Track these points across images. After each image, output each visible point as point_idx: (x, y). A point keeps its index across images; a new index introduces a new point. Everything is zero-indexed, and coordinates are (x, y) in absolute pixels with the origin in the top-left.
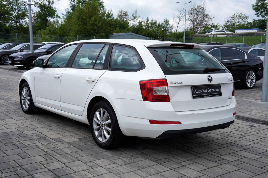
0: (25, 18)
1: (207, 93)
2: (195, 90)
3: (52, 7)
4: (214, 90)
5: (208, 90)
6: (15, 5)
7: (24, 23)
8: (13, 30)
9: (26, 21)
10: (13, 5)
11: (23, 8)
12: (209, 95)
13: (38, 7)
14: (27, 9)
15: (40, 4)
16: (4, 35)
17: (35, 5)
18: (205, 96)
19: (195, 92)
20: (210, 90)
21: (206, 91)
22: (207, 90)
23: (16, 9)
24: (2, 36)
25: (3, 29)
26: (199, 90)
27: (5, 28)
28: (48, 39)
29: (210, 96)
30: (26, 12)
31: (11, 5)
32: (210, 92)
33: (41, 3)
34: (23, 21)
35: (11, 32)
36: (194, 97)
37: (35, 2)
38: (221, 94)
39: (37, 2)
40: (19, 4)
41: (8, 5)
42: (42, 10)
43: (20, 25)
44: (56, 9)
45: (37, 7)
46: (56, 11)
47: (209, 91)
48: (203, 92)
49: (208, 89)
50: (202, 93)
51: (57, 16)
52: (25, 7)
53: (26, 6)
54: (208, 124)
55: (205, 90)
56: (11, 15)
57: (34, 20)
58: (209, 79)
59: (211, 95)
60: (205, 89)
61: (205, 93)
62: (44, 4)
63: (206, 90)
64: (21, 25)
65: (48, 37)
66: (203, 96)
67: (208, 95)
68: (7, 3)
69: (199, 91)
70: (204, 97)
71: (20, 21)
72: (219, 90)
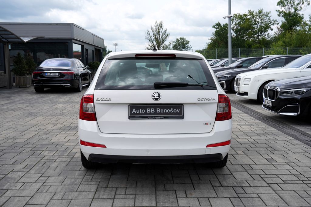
0: (268, 31)
1: (155, 113)
2: (134, 109)
3: (299, 14)
4: (168, 111)
6: (258, 17)
7: (267, 36)
8: (255, 45)
9: (269, 34)
10: (256, 17)
11: (267, 20)
12: (158, 117)
13: (283, 16)
14: (270, 20)
15: (284, 12)
16: (246, 51)
17: (279, 14)
19: (134, 111)
22: (156, 110)
23: (258, 22)
24: (244, 52)
25: (246, 44)
26: (140, 110)
27: (247, 43)
28: (281, 52)
29: (161, 118)
30: (269, 23)
31: (255, 19)
32: (160, 113)
33: (286, 12)
34: (266, 33)
35: (253, 47)
36: (130, 118)
37: (279, 11)
38: (182, 117)
39: (282, 11)
40: (262, 16)
41: (251, 19)
42: (286, 19)
43: (262, 38)
44: (304, 16)
45: (281, 16)
46: (303, 19)
47: (158, 111)
48: (148, 112)
50: (146, 113)
51: (305, 23)
52: (268, 19)
53: (269, 17)
54: (149, 153)
56: (254, 28)
57: (281, 31)
58: (154, 96)
60: (151, 109)
61: (150, 114)
62: (289, 12)
63: (153, 110)
64: (264, 39)
65: (281, 50)
67: (156, 117)
68: (250, 17)
70: (148, 119)
71: (262, 35)
72: (178, 112)
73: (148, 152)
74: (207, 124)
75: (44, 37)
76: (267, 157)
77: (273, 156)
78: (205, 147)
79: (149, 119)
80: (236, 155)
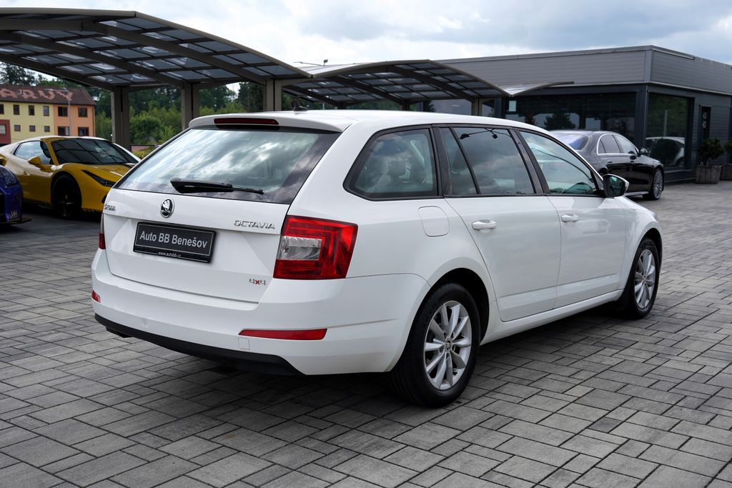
1: (169, 245)
2: (143, 232)
4: (188, 242)
5: (173, 239)
12: (172, 252)
18: (159, 253)
19: (143, 236)
20: (177, 240)
21: (167, 240)
22: (171, 238)
26: (151, 235)
29: (175, 255)
32: (176, 246)
36: (135, 249)
38: (208, 260)
47: (175, 241)
48: (159, 241)
49: (174, 236)
50: (157, 243)
55: (164, 238)
59: (178, 253)
60: (166, 235)
61: (162, 244)
63: (168, 238)
66: (154, 252)
67: (169, 252)
69: (151, 237)
72: (204, 246)
73: (145, 324)
74: (258, 282)
75: (573, 83)
78: (236, 333)
79: (160, 255)
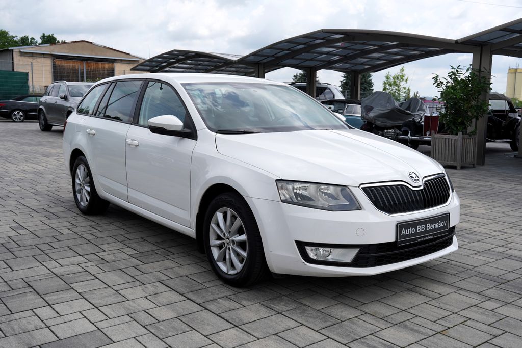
76: (23, 232)
77: (13, 233)
80: (71, 227)
